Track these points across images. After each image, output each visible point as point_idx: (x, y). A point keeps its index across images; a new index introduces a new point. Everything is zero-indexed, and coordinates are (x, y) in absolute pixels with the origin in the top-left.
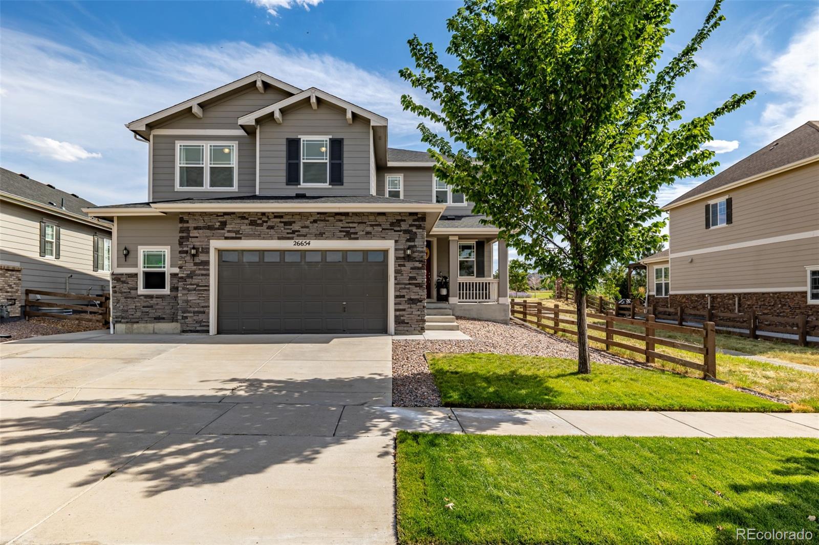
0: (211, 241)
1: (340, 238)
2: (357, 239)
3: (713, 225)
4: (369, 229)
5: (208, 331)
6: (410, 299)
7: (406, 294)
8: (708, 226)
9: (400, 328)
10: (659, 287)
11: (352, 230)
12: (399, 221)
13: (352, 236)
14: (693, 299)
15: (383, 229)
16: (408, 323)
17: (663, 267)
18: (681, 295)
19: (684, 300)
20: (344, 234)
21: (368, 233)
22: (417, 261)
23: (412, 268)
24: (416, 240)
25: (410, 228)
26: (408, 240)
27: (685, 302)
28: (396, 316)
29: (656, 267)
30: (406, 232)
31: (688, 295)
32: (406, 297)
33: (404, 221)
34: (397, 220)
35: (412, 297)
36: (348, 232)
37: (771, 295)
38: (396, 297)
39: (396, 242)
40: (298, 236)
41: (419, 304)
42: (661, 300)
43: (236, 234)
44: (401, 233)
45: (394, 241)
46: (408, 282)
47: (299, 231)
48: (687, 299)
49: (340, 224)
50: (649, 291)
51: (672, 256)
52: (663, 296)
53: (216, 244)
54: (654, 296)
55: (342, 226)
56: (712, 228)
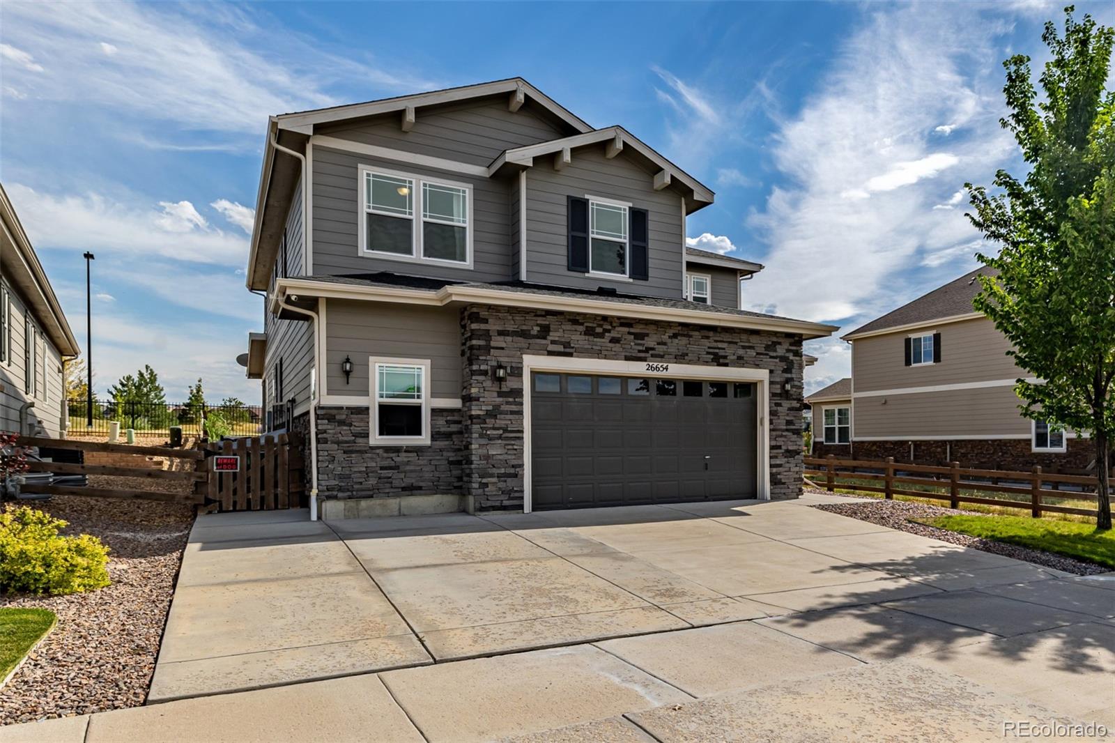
0: (525, 357)
1: (706, 363)
2: (726, 365)
3: (914, 362)
4: (741, 352)
5: (521, 507)
6: (788, 451)
7: (783, 443)
8: (908, 363)
9: (777, 491)
10: (830, 432)
11: (722, 353)
12: (775, 344)
13: (721, 361)
14: (887, 446)
15: (758, 354)
16: (784, 483)
17: (836, 408)
18: (869, 442)
19: (874, 448)
20: (712, 357)
21: (740, 358)
22: (794, 400)
23: (790, 409)
24: (794, 371)
25: (787, 355)
26: (785, 371)
27: (875, 450)
28: (772, 475)
29: (824, 408)
30: (783, 359)
31: (880, 442)
32: (784, 448)
33: (780, 343)
34: (773, 342)
35: (790, 448)
36: (715, 354)
37: (990, 442)
38: (772, 448)
39: (771, 372)
40: (652, 356)
41: (797, 457)
42: (832, 448)
43: (564, 348)
44: (777, 360)
45: (767, 371)
46: (785, 427)
47: (653, 349)
48: (880, 447)
49: (706, 343)
50: (815, 437)
51: (854, 395)
52: (837, 442)
53: (531, 362)
54: (823, 442)
55: (709, 345)
56: (914, 365)
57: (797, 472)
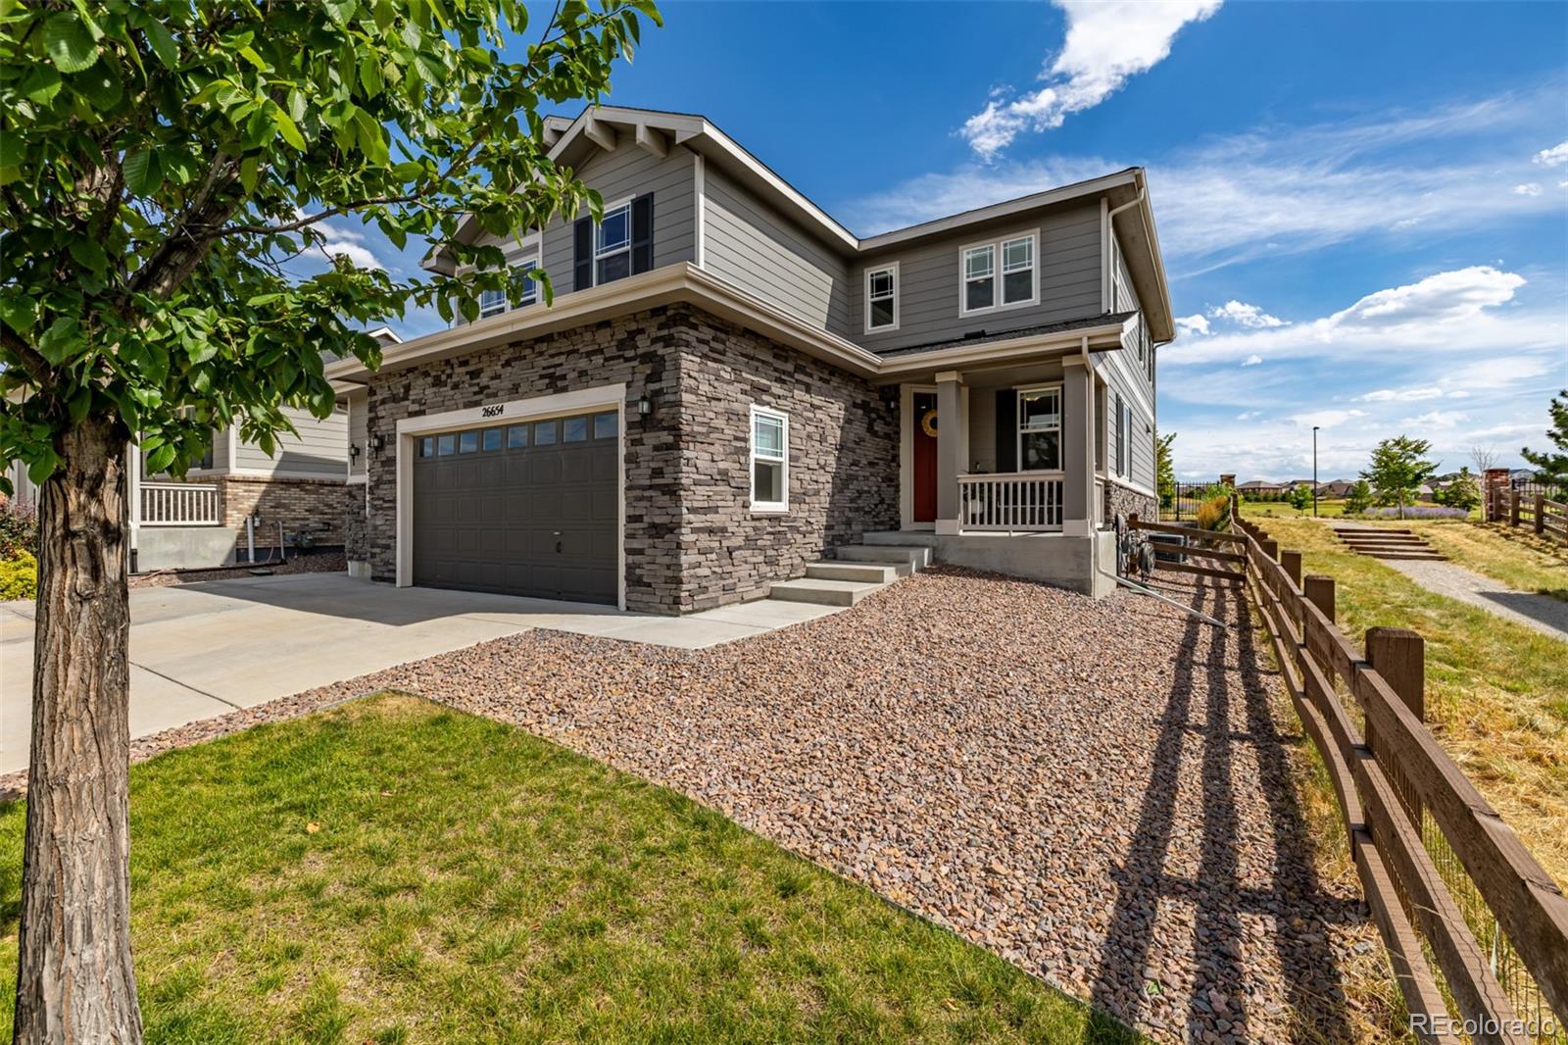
0: (399, 422)
1: (540, 392)
2: (565, 389)
4: (583, 364)
5: (393, 580)
6: (654, 526)
7: (644, 512)
9: (634, 596)
11: (559, 372)
12: (632, 335)
13: (560, 384)
15: (606, 360)
16: (649, 585)
20: (547, 381)
21: (583, 373)
22: (665, 429)
23: (656, 448)
24: (664, 375)
25: (652, 349)
26: (649, 379)
28: (629, 567)
30: (647, 358)
32: (646, 519)
33: (641, 331)
34: (629, 333)
35: (657, 520)
36: (551, 376)
38: (631, 519)
39: (629, 385)
40: (488, 396)
41: (667, 537)
44: (635, 363)
45: (624, 385)
46: (648, 482)
47: (487, 387)
49: (542, 362)
53: (405, 426)
55: (545, 364)
57: (668, 567)
